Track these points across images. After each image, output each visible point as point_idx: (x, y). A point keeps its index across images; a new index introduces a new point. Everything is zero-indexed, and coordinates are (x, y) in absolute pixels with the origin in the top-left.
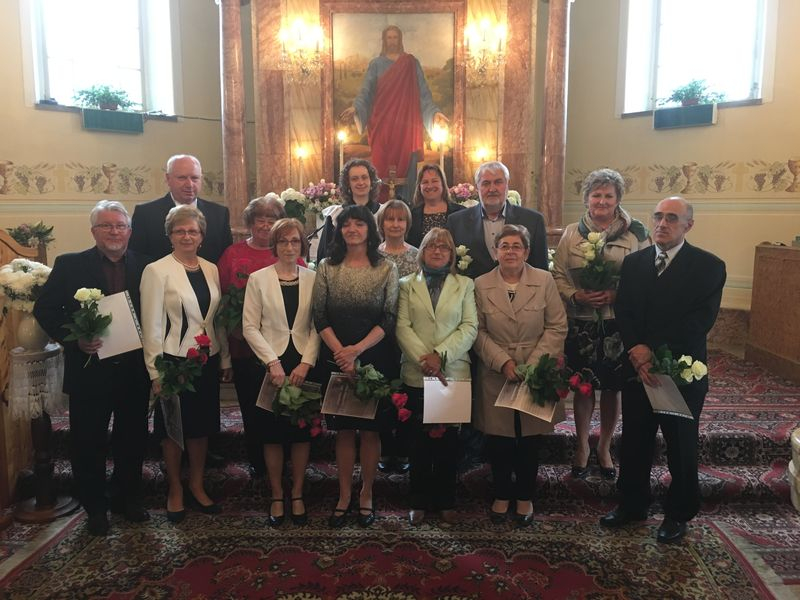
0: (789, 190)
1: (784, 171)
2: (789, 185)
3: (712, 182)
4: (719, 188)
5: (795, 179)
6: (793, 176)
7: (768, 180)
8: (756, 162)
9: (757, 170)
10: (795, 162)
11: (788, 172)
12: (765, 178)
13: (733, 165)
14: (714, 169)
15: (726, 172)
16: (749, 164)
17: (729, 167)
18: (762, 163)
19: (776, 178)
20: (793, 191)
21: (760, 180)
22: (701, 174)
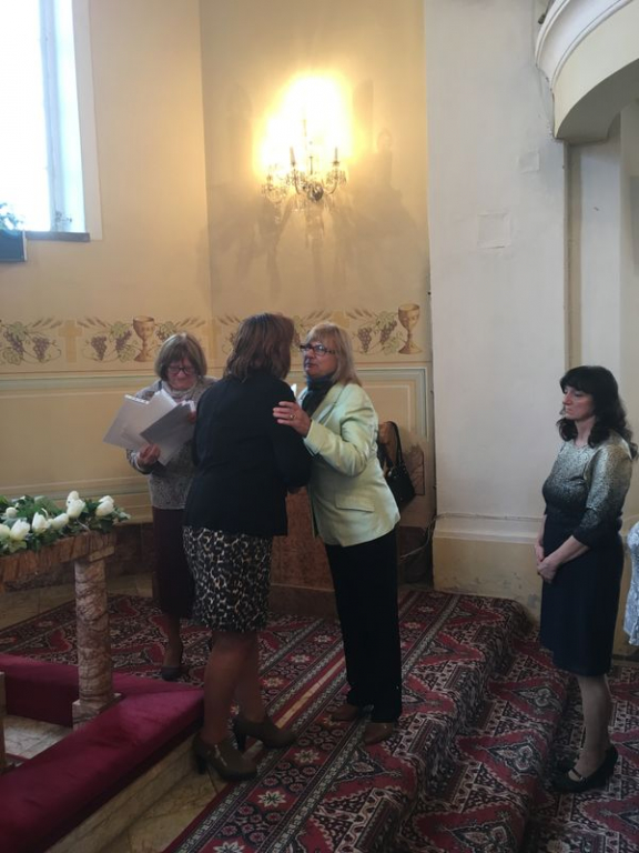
0: (138, 359)
1: (128, 335)
2: (138, 353)
3: (29, 347)
4: (41, 356)
5: (144, 345)
6: (140, 341)
7: (111, 346)
8: (89, 320)
9: (95, 332)
10: (141, 323)
11: (134, 335)
12: (106, 343)
13: (59, 324)
14: (29, 328)
15: (48, 334)
16: (82, 324)
17: (52, 327)
18: (99, 321)
19: (120, 344)
20: (144, 361)
21: (99, 345)
22: (9, 336)
